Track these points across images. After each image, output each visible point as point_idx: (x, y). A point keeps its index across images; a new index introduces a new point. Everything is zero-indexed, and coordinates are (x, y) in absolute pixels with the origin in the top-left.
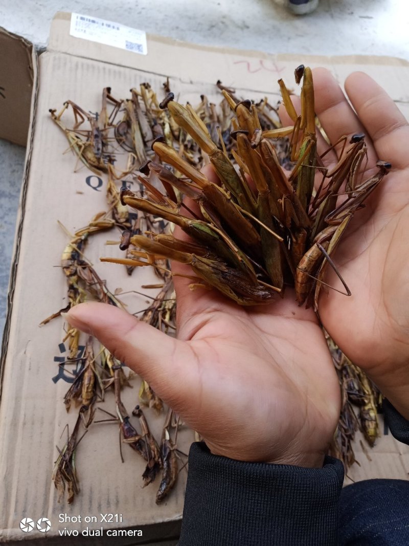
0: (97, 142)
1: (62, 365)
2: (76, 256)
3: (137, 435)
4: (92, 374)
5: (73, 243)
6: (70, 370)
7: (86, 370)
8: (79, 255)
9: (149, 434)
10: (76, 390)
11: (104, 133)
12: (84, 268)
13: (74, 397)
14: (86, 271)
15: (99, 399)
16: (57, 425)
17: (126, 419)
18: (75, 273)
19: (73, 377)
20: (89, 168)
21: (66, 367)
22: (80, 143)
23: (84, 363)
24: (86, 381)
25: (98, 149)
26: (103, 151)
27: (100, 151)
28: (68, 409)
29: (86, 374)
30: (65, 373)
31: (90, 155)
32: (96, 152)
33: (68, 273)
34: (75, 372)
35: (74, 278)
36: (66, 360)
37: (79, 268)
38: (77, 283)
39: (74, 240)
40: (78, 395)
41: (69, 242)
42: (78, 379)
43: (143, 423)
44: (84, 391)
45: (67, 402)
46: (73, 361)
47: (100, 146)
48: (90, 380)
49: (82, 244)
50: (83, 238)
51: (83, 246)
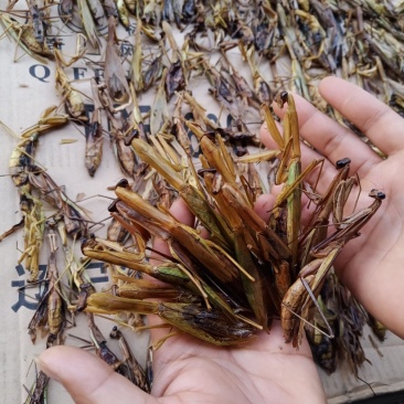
0: (37, 24)
1: (22, 289)
2: (25, 162)
3: (117, 360)
4: (58, 297)
5: (20, 146)
6: (32, 294)
7: (50, 293)
8: (29, 160)
9: (131, 357)
10: (40, 318)
11: (45, 12)
12: (37, 174)
13: (39, 325)
14: (40, 178)
15: (69, 325)
16: (22, 361)
17: (103, 344)
18: (27, 181)
19: (36, 302)
20: (32, 56)
21: (27, 291)
22: (17, 27)
23: (47, 285)
24: (51, 306)
25: (39, 32)
26: (46, 35)
27: (42, 34)
28: (34, 340)
29: (51, 298)
30: (27, 299)
31: (31, 40)
32: (37, 35)
33: (18, 182)
34: (38, 296)
35: (26, 187)
36: (26, 283)
37: (31, 175)
38: (30, 193)
39: (21, 143)
40: (43, 322)
41: (16, 145)
42: (43, 304)
43: (123, 346)
44: (50, 317)
45: (32, 332)
46: (34, 283)
47: (41, 28)
48: (56, 303)
49: (32, 146)
50: (32, 139)
51: (33, 149)
